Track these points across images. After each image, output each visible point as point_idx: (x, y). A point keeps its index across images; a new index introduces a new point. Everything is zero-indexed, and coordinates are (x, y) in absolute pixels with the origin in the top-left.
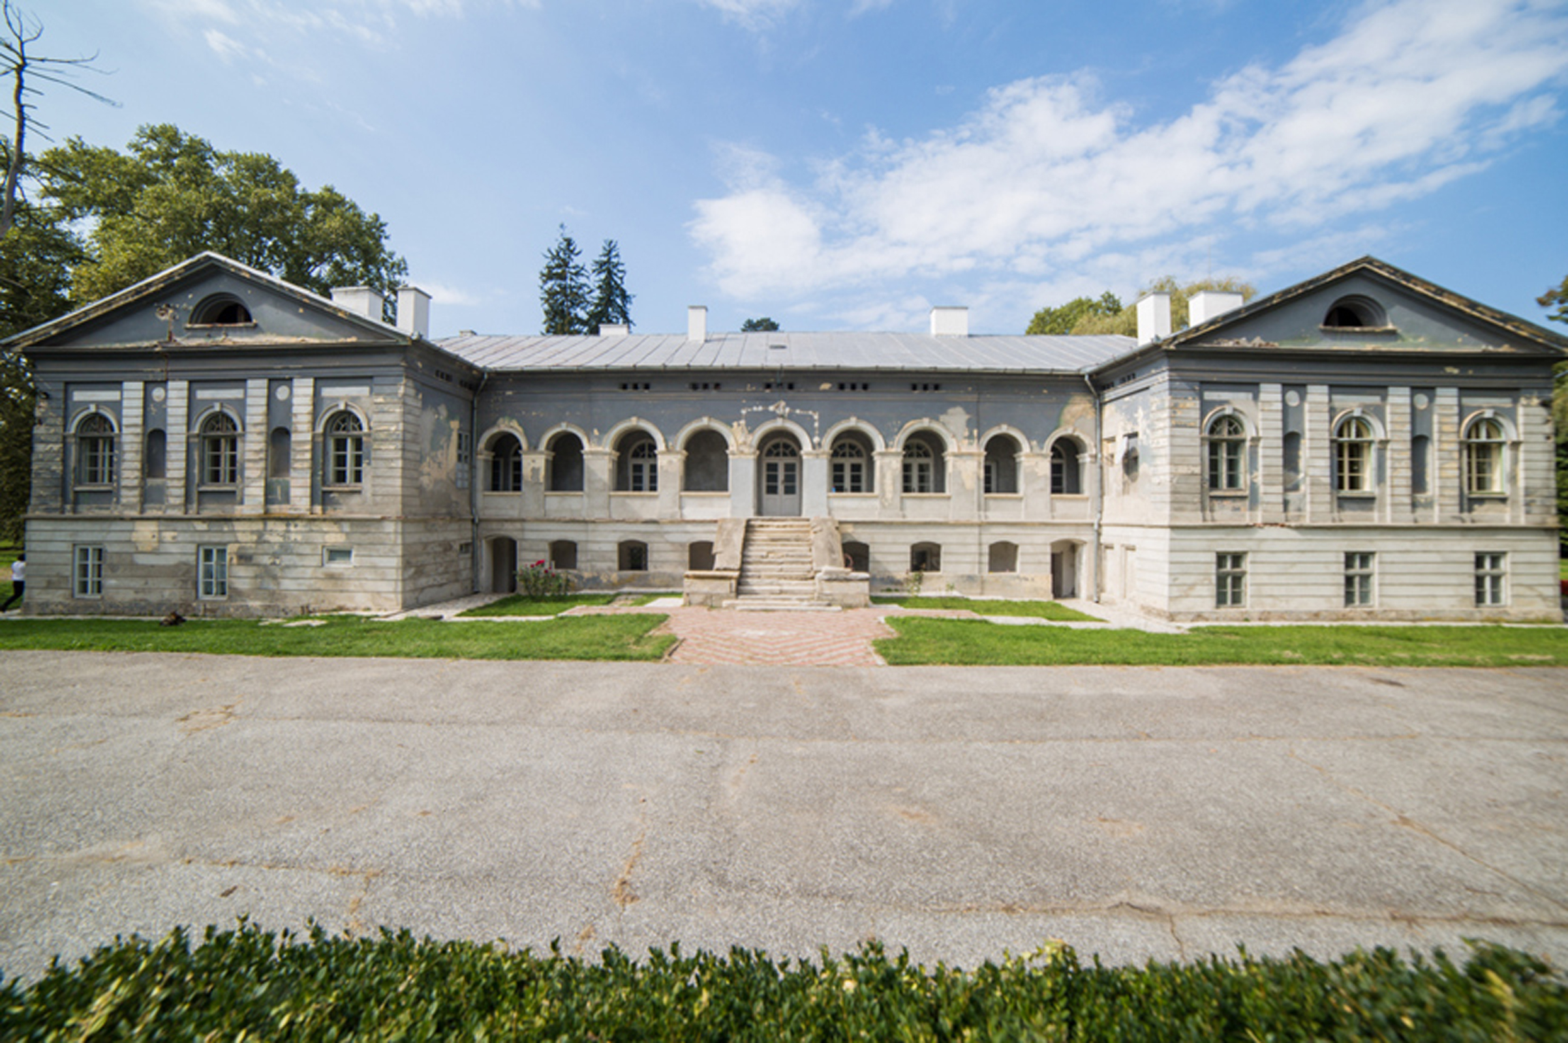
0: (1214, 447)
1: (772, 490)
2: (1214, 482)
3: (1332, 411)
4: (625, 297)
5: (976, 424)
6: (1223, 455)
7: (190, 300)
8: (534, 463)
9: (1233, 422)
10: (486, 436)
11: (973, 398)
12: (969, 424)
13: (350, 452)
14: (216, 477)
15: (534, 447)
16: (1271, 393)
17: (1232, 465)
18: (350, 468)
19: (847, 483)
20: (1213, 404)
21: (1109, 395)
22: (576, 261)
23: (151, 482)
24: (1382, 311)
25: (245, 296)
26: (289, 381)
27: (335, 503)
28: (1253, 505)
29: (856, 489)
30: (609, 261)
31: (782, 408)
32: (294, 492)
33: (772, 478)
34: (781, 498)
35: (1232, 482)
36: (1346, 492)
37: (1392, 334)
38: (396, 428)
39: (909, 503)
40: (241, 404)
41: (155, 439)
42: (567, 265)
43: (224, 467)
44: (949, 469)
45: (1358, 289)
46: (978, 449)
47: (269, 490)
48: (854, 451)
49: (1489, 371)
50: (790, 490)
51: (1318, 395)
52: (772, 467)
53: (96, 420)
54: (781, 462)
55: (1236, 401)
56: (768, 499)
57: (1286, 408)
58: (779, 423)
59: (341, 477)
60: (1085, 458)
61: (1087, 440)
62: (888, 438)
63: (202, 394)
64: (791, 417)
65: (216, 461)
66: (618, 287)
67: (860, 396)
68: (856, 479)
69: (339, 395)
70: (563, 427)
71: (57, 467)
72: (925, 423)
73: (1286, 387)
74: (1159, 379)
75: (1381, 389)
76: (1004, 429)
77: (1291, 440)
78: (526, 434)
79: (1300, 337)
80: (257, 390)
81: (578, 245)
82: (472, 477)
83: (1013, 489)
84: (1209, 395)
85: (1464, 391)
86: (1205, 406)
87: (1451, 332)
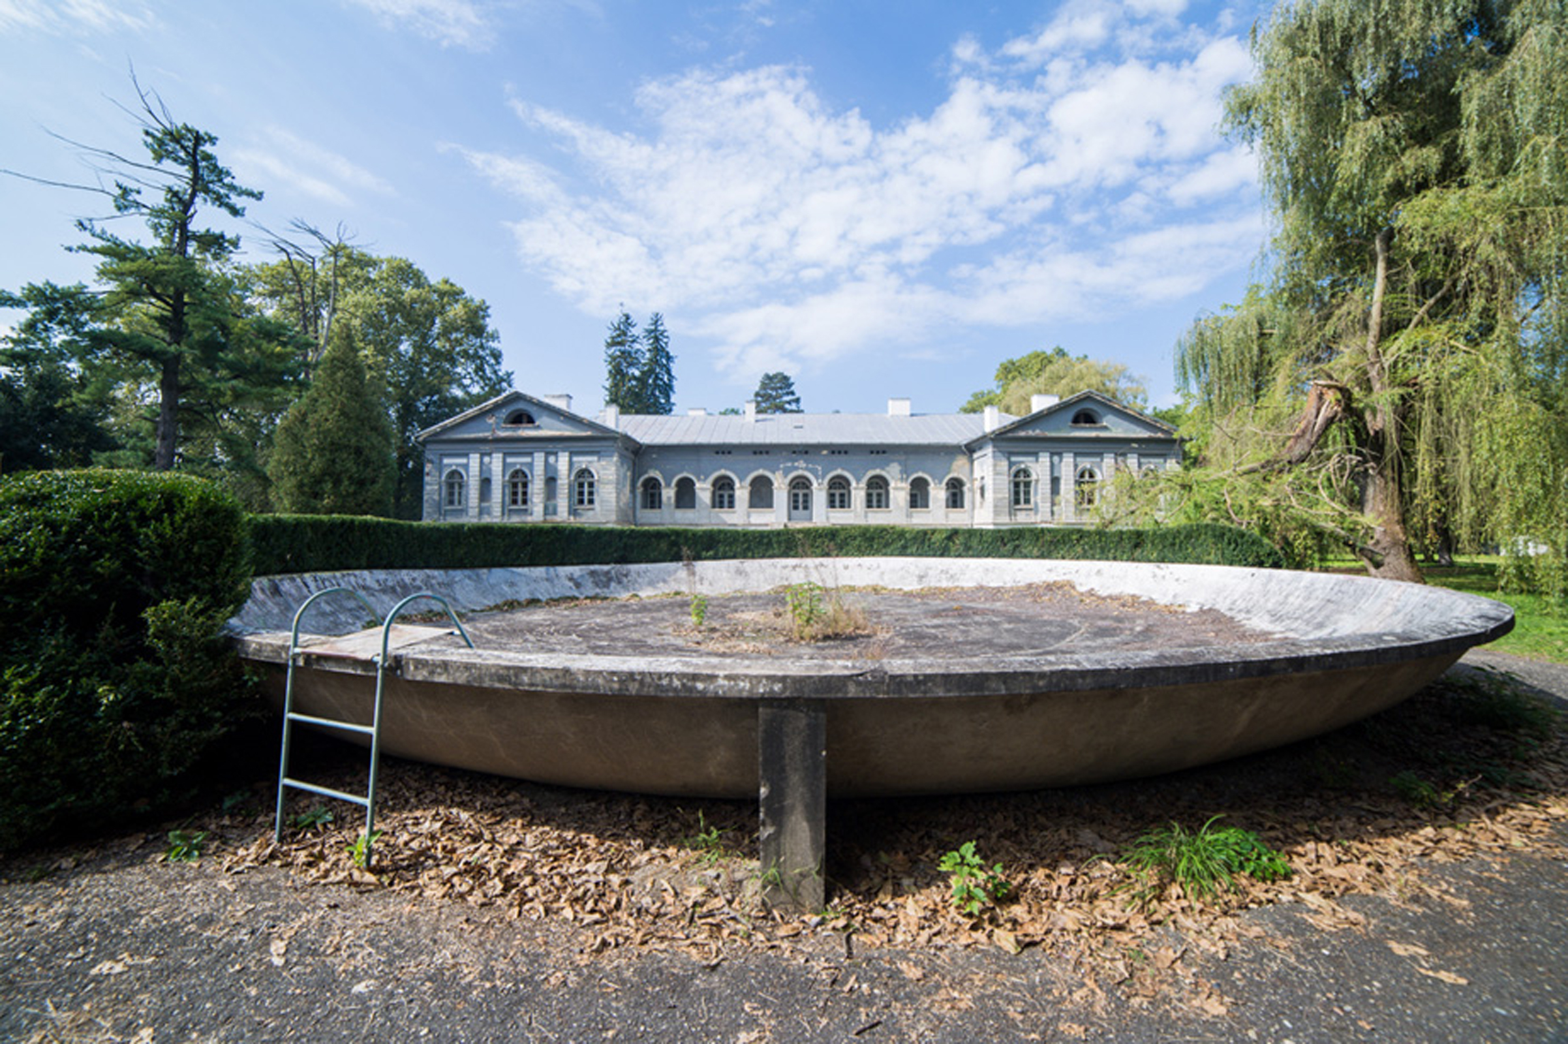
0: (1017, 485)
1: (796, 508)
2: (1017, 502)
3: (1076, 466)
4: (669, 358)
5: (905, 471)
6: (1022, 488)
7: (504, 413)
8: (668, 494)
9: (1026, 473)
10: (642, 479)
11: (903, 457)
12: (901, 472)
13: (586, 489)
14: (515, 502)
15: (668, 485)
16: (1045, 459)
17: (1027, 493)
18: (586, 497)
19: (837, 503)
20: (1015, 463)
21: (975, 456)
22: (634, 331)
23: (484, 504)
24: (1101, 417)
25: (533, 411)
26: (556, 454)
27: (580, 515)
28: (1036, 513)
29: (842, 506)
30: (656, 330)
31: (802, 464)
32: (560, 509)
33: (796, 501)
34: (801, 512)
35: (1027, 501)
36: (1085, 506)
37: (1105, 428)
38: (613, 477)
39: (870, 515)
40: (531, 465)
41: (486, 482)
42: (625, 334)
43: (520, 497)
44: (891, 496)
45: (1088, 405)
46: (906, 486)
47: (546, 508)
48: (842, 486)
49: (1152, 446)
50: (806, 508)
51: (1068, 459)
52: (796, 495)
53: (454, 474)
54: (801, 492)
55: (1027, 462)
56: (794, 512)
57: (1052, 465)
58: (800, 472)
59: (581, 502)
60: (965, 489)
61: (965, 479)
62: (858, 481)
63: (510, 460)
64: (807, 469)
65: (515, 494)
66: (663, 349)
67: (843, 457)
68: (842, 501)
69: (582, 461)
70: (685, 474)
71: (436, 497)
72: (878, 472)
73: (1052, 454)
74: (989, 450)
75: (1100, 455)
76: (920, 474)
77: (1055, 481)
78: (664, 478)
79: (1059, 430)
80: (539, 458)
81: (634, 319)
82: (634, 502)
83: (927, 506)
84: (1013, 459)
85: (1141, 455)
86: (1011, 464)
87: (1133, 427)
